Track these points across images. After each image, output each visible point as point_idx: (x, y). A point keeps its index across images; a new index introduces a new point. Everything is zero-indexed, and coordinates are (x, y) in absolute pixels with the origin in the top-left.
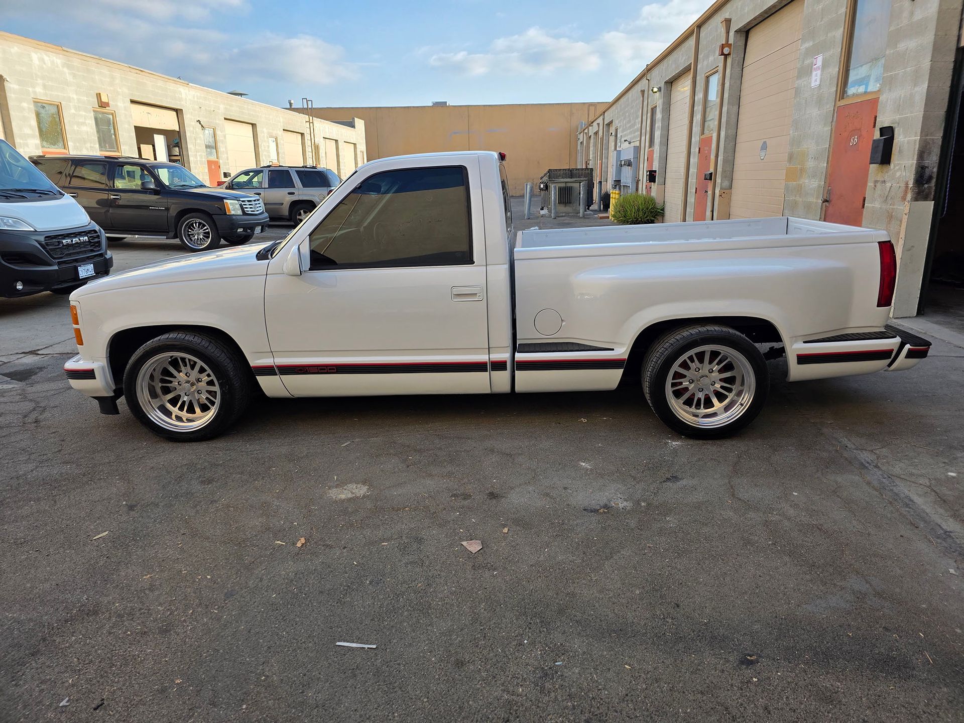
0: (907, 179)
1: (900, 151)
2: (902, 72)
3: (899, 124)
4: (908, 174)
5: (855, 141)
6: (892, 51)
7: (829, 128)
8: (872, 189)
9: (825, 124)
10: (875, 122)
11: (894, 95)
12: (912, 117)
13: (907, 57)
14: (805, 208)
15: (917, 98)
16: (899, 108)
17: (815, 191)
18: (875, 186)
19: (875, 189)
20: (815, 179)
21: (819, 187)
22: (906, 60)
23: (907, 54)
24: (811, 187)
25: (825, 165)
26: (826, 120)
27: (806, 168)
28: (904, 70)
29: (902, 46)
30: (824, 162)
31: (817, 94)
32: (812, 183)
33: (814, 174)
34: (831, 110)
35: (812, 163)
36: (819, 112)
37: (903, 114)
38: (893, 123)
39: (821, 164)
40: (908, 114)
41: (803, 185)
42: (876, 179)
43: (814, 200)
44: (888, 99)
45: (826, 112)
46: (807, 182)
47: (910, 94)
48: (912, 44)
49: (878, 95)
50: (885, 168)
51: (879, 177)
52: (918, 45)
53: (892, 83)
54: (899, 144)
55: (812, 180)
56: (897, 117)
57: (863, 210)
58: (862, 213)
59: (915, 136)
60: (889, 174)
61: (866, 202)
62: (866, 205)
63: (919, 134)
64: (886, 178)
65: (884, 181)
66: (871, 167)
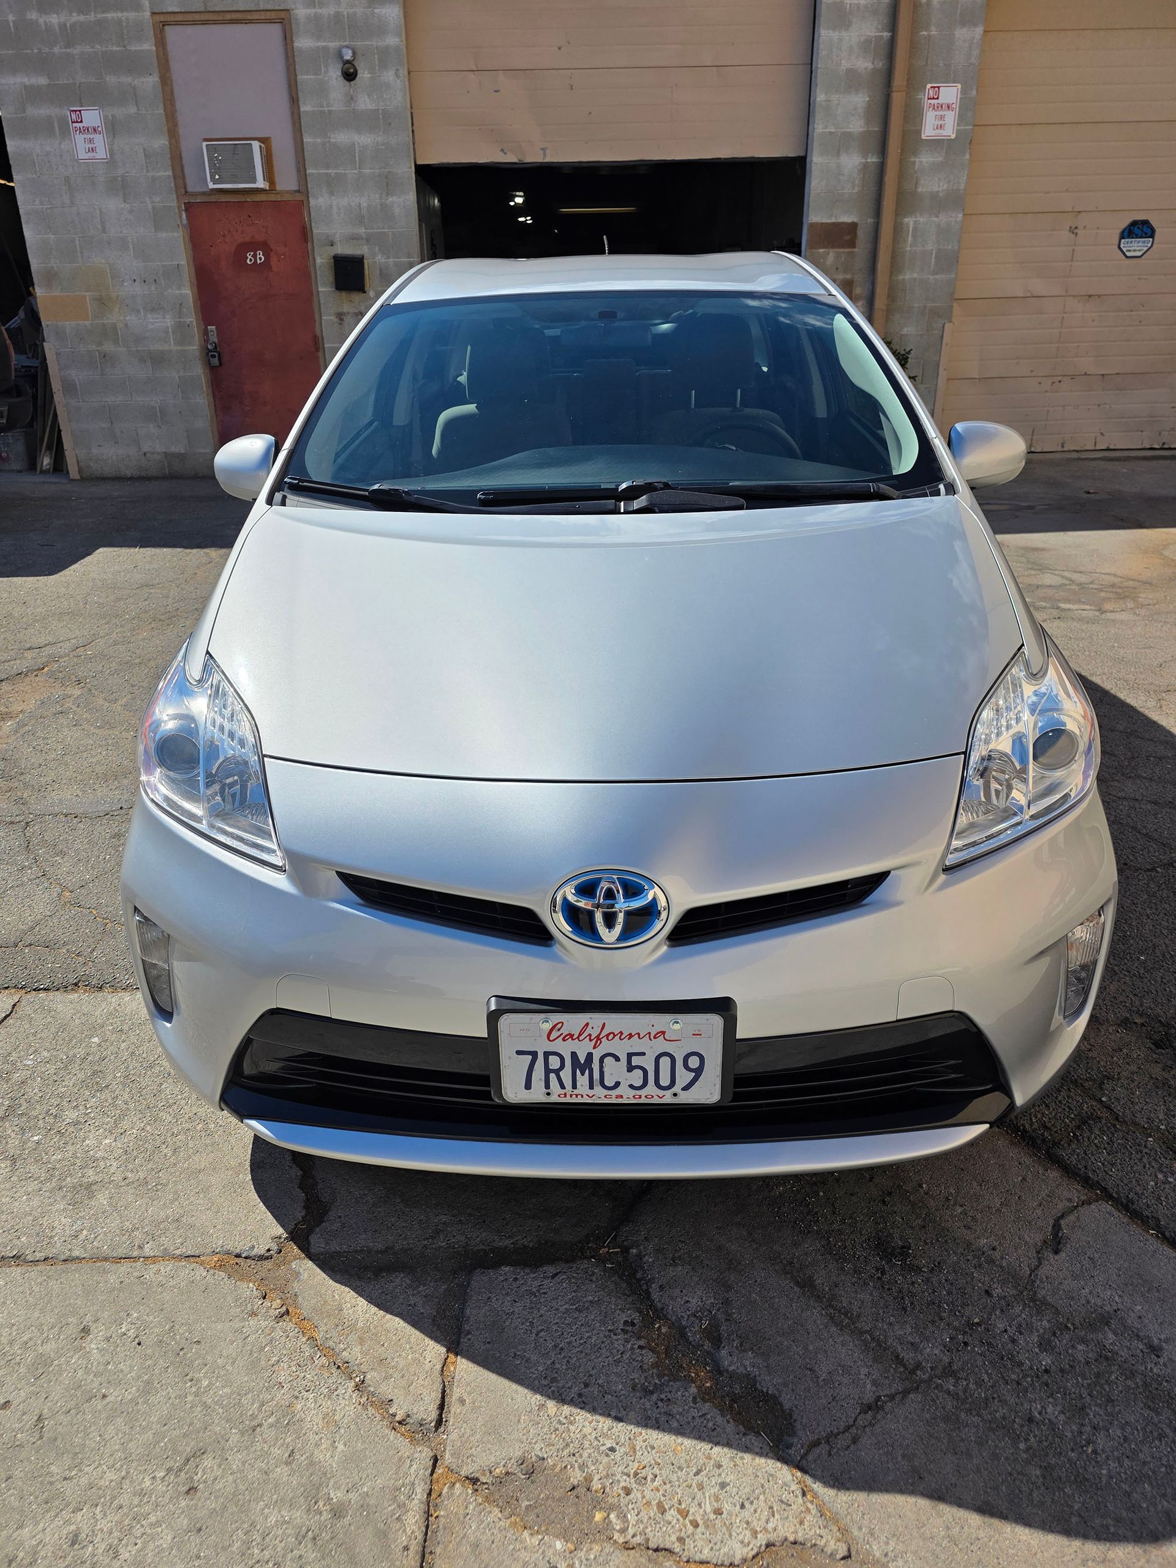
1: (384, 275)
2: (354, 173)
5: (260, 259)
6: (319, 140)
7: (175, 234)
8: (334, 323)
9: (158, 227)
10: (305, 234)
11: (344, 201)
12: (393, 233)
13: (357, 155)
14: (145, 362)
15: (397, 211)
16: (361, 220)
17: (168, 332)
18: (342, 320)
19: (341, 324)
20: (159, 314)
21: (180, 327)
22: (357, 159)
23: (357, 151)
24: (151, 327)
25: (186, 292)
26: (158, 221)
27: (117, 297)
28: (356, 171)
29: (341, 138)
30: (179, 288)
31: (106, 174)
32: (151, 320)
33: (155, 307)
34: (170, 206)
35: (138, 289)
36: (128, 205)
37: (372, 229)
38: (355, 238)
39: (170, 291)
40: (384, 228)
41: (120, 326)
42: (340, 311)
43: (173, 347)
44: (331, 206)
45: (154, 208)
46: (131, 319)
47: (381, 205)
48: (365, 139)
49: (298, 197)
50: (356, 297)
51: (346, 308)
52: (378, 143)
53: (333, 185)
54: (378, 265)
55: (149, 316)
56: (362, 231)
57: (320, 353)
58: (318, 358)
59: (408, 258)
60: (367, 303)
61: (325, 341)
62: (326, 345)
63: (416, 254)
64: (362, 308)
65: (361, 313)
66: (321, 294)
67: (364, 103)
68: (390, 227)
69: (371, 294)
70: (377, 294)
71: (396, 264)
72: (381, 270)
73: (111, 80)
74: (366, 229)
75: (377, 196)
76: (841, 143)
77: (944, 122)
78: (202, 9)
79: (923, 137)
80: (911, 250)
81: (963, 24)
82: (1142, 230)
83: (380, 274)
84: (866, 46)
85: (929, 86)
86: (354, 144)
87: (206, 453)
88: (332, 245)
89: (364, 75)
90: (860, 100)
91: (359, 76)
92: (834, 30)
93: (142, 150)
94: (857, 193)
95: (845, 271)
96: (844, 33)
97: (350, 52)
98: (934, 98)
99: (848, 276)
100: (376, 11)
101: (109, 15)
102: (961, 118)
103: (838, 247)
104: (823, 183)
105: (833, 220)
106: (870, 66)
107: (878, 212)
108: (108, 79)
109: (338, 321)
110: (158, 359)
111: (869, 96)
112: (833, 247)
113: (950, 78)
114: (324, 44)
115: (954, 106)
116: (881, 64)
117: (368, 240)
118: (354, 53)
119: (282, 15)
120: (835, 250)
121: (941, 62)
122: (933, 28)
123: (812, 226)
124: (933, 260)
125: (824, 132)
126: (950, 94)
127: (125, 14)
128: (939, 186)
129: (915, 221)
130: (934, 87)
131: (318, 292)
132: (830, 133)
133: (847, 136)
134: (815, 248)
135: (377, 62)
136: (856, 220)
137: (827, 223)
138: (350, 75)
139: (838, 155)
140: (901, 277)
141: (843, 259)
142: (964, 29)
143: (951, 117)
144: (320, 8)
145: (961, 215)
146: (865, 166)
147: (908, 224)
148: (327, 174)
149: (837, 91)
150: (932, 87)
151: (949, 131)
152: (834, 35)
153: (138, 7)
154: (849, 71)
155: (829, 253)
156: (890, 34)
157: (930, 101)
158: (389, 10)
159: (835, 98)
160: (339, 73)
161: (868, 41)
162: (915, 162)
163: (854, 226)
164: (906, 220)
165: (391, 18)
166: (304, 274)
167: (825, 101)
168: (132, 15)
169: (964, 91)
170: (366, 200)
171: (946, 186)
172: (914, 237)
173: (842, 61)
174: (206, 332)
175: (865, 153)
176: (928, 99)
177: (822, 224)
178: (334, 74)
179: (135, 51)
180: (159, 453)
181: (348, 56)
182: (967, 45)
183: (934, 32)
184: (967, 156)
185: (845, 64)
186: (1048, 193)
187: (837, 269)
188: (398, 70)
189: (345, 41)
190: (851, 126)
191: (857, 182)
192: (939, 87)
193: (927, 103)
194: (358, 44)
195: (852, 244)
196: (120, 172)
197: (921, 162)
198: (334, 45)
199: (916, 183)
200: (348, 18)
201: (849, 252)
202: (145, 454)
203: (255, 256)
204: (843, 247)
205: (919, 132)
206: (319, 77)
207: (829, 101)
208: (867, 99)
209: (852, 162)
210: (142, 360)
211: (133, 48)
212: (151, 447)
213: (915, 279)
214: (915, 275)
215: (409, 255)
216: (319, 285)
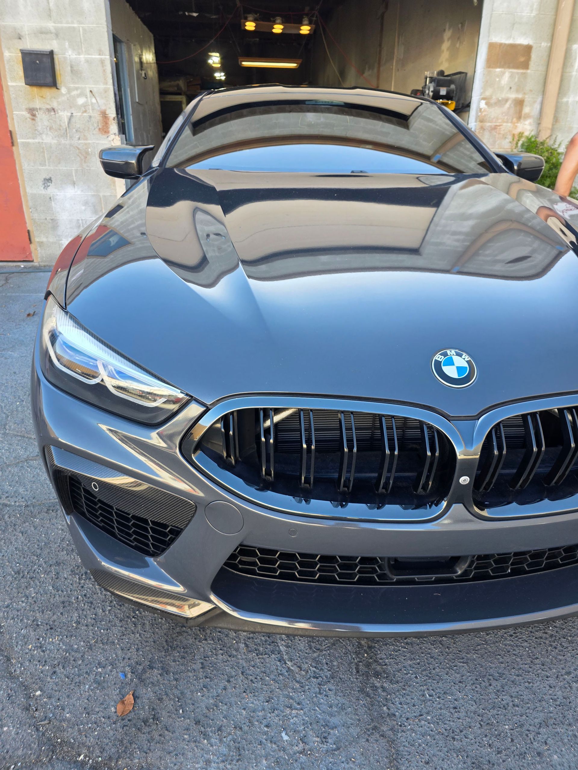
0: (103, 108)
1: (75, 72)
4: (101, 102)
8: (26, 119)
12: (84, 30)
16: (49, 13)
18: (34, 115)
19: (33, 119)
37: (61, 22)
38: (42, 32)
40: (73, 23)
42: (32, 106)
50: (47, 92)
51: (37, 104)
54: (68, 61)
56: (50, 25)
57: (14, 148)
58: (12, 153)
59: (100, 55)
60: (60, 100)
61: (18, 136)
62: (19, 140)
63: (107, 52)
64: (55, 105)
65: (53, 109)
66: (11, 89)
68: (80, 22)
69: (63, 90)
70: (69, 90)
71: (87, 61)
72: (71, 67)
74: (54, 23)
83: (72, 71)
88: (20, 39)
94: (534, 17)
95: (517, 91)
99: (520, 96)
103: (514, 67)
105: (510, 41)
107: (552, 38)
109: (31, 117)
112: (509, 67)
117: (57, 35)
120: (511, 70)
123: (492, 46)
131: (7, 86)
134: (493, 67)
136: (531, 43)
137: (505, 44)
140: (565, 100)
141: (516, 80)
155: (504, 73)
163: (528, 49)
164: (575, 47)
177: (501, 44)
187: (511, 88)
191: (535, 7)
195: (525, 65)
201: (522, 73)
204: (517, 67)
215: (100, 53)
216: (8, 79)
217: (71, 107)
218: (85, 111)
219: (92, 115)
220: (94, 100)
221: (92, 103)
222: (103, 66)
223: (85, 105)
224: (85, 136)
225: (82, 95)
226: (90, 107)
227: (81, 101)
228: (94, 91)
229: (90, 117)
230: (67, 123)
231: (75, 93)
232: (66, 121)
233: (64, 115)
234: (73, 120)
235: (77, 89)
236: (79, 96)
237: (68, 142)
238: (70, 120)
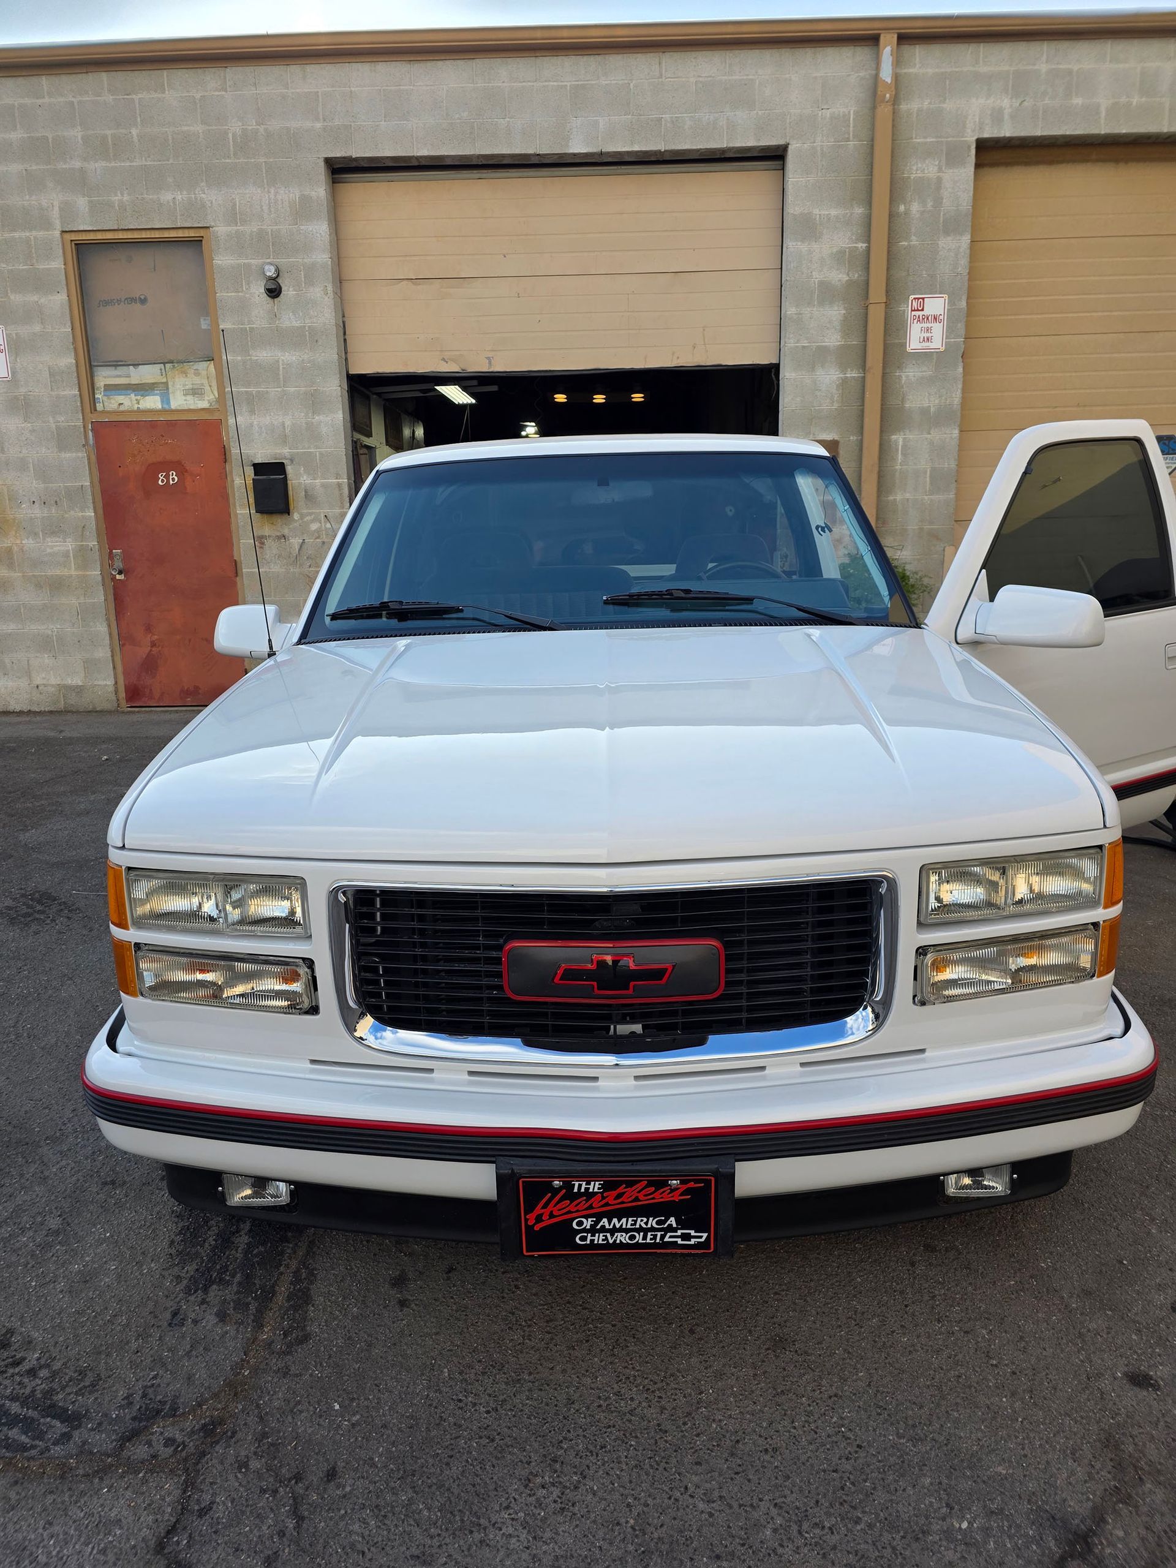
1: (309, 496)
2: (278, 391)
3: (292, 460)
4: (336, 526)
5: (173, 479)
6: (239, 358)
7: (80, 455)
8: (253, 547)
9: (62, 447)
10: (224, 454)
11: (267, 420)
12: (321, 454)
13: (281, 373)
14: (41, 587)
15: (324, 430)
16: (284, 440)
17: (69, 556)
18: (262, 543)
19: (261, 548)
20: (59, 537)
21: (81, 551)
22: (281, 377)
23: (281, 368)
24: (49, 550)
25: (87, 515)
26: (61, 440)
27: (14, 519)
28: (279, 389)
29: (263, 355)
30: (82, 510)
31: (6, 393)
32: (50, 544)
33: (54, 529)
34: (75, 426)
35: (37, 512)
36: (29, 425)
37: (296, 448)
39: (72, 513)
40: (309, 448)
41: (15, 549)
42: (260, 533)
43: (73, 572)
44: (252, 425)
45: (58, 428)
46: (29, 543)
47: (307, 423)
48: (288, 357)
49: (216, 416)
50: (279, 520)
51: (266, 531)
52: (303, 360)
53: (254, 403)
54: (302, 486)
55: (49, 539)
56: (285, 451)
57: (238, 578)
58: (235, 583)
59: (337, 479)
60: (291, 526)
61: (243, 565)
62: (244, 570)
63: (345, 476)
64: (286, 531)
65: (284, 536)
66: (239, 516)
67: (289, 320)
68: (317, 447)
69: (296, 516)
70: (302, 516)
71: (323, 485)
72: (306, 492)
73: (16, 298)
74: (290, 449)
75: (303, 414)
76: (818, 356)
77: (929, 335)
78: (116, 228)
79: (909, 350)
80: (901, 469)
81: (947, 233)
82: (1168, 446)
83: (306, 497)
84: (839, 257)
85: (913, 297)
86: (278, 361)
87: (106, 685)
89: (288, 291)
90: (835, 313)
91: (283, 293)
92: (803, 241)
93: (47, 369)
94: (837, 409)
96: (815, 246)
97: (273, 269)
98: (918, 310)
100: (302, 227)
101: (17, 235)
102: (950, 331)
104: (798, 399)
106: (845, 278)
107: (862, 430)
108: (12, 297)
109: (259, 545)
110: (57, 585)
111: (845, 308)
113: (933, 289)
114: (246, 261)
115: (941, 317)
116: (856, 275)
118: (278, 271)
119: (202, 233)
121: (924, 272)
122: (913, 238)
124: (928, 479)
125: (797, 347)
126: (936, 305)
127: (34, 233)
128: (929, 401)
129: (904, 439)
130: (918, 299)
131: (236, 515)
132: (804, 347)
133: (823, 351)
135: (303, 279)
136: (836, 438)
138: (274, 292)
139: (813, 369)
140: (891, 498)
142: (949, 238)
143: (938, 330)
144: (242, 225)
145: (956, 432)
146: (844, 381)
147: (896, 441)
148: (246, 392)
149: (809, 304)
150: (915, 299)
151: (937, 343)
152: (804, 247)
153: (47, 225)
154: (821, 283)
156: (865, 245)
157: (913, 313)
158: (316, 227)
159: (806, 311)
160: (262, 290)
161: (841, 252)
162: (900, 376)
163: (835, 444)
164: (894, 437)
165: (318, 235)
166: (223, 496)
167: (796, 314)
168: (41, 234)
169: (951, 302)
170: (290, 419)
171: (937, 401)
172: (904, 455)
173: (814, 273)
174: (111, 556)
175: (843, 368)
176: (912, 311)
178: (258, 290)
179: (43, 269)
180: (53, 686)
181: (271, 272)
182: (952, 254)
183: (914, 241)
184: (960, 370)
185: (817, 276)
186: (1056, 407)
188: (326, 286)
189: (269, 258)
190: (827, 340)
191: (836, 398)
192: (923, 299)
193: (910, 315)
194: (282, 261)
196: (23, 390)
197: (907, 376)
198: (255, 262)
199: (903, 399)
200: (272, 235)
202: (37, 687)
203: (167, 477)
205: (904, 345)
206: (240, 294)
207: (801, 314)
208: (844, 312)
209: (829, 377)
210: (39, 586)
211: (42, 267)
212: (44, 678)
213: (908, 499)
214: (908, 495)
215: (337, 476)
216: (238, 507)
217: (303, 533)
218: (318, 538)
219: (326, 540)
220: (328, 526)
221: (326, 529)
222: (340, 490)
223: (318, 531)
224: (317, 563)
225: (316, 520)
226: (324, 532)
227: (314, 527)
228: (330, 515)
229: (324, 543)
230: (297, 550)
231: (308, 518)
232: (297, 547)
233: (295, 542)
234: (305, 547)
235: (310, 514)
236: (312, 521)
237: (297, 570)
238: (301, 547)
